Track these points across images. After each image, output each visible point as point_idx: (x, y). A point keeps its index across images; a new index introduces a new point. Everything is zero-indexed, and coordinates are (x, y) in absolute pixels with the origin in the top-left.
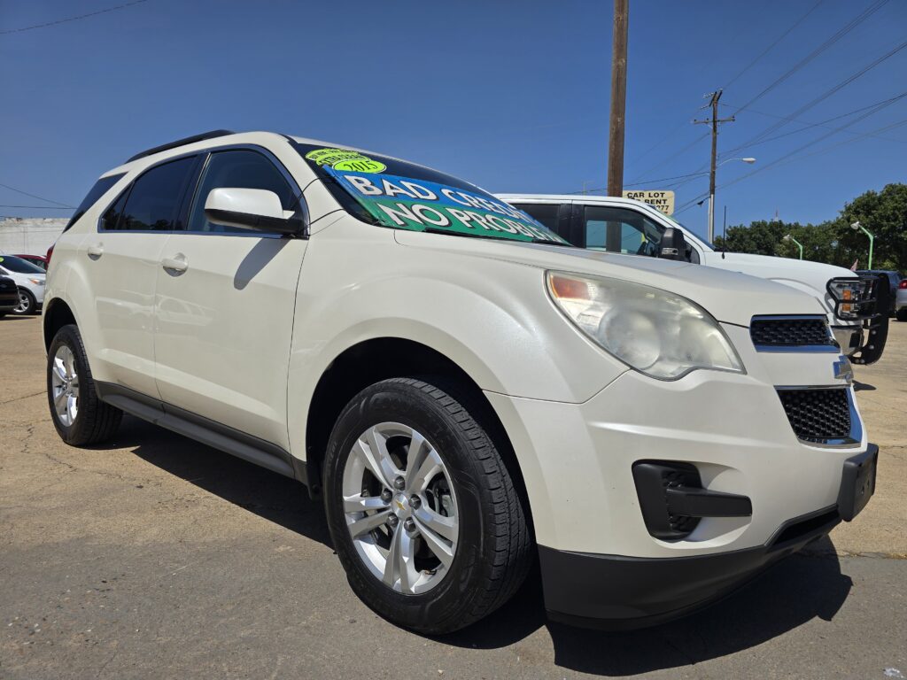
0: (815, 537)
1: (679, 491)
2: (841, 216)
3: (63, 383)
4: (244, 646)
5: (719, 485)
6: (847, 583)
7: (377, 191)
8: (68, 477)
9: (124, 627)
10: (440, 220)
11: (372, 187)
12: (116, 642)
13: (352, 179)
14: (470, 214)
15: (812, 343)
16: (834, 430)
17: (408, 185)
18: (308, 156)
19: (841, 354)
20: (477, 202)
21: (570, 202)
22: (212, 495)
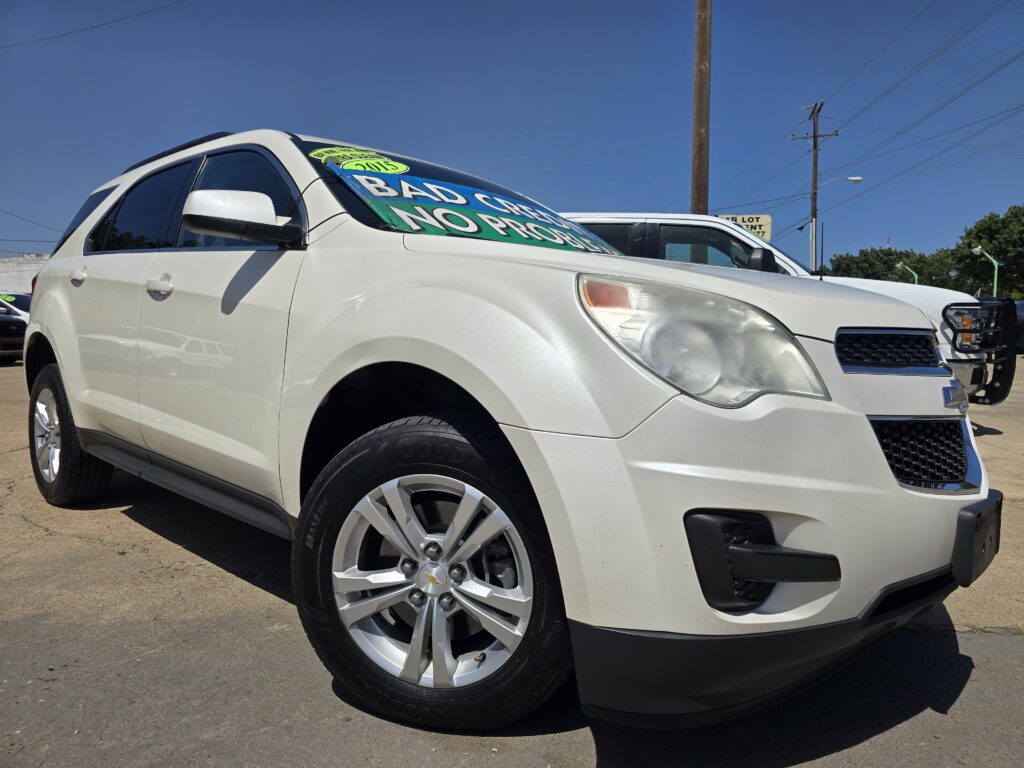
0: (925, 606)
1: (744, 549)
2: (960, 242)
3: (46, 432)
4: (205, 752)
5: (797, 540)
6: (967, 665)
7: (392, 193)
8: (41, 542)
9: (62, 728)
10: (468, 225)
11: (386, 188)
12: (47, 747)
13: (362, 179)
14: (507, 221)
15: (915, 364)
16: (945, 472)
17: (432, 187)
18: (312, 155)
19: (952, 378)
20: (518, 209)
21: (643, 221)
22: (206, 562)
